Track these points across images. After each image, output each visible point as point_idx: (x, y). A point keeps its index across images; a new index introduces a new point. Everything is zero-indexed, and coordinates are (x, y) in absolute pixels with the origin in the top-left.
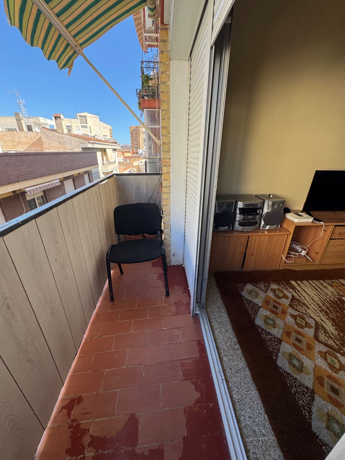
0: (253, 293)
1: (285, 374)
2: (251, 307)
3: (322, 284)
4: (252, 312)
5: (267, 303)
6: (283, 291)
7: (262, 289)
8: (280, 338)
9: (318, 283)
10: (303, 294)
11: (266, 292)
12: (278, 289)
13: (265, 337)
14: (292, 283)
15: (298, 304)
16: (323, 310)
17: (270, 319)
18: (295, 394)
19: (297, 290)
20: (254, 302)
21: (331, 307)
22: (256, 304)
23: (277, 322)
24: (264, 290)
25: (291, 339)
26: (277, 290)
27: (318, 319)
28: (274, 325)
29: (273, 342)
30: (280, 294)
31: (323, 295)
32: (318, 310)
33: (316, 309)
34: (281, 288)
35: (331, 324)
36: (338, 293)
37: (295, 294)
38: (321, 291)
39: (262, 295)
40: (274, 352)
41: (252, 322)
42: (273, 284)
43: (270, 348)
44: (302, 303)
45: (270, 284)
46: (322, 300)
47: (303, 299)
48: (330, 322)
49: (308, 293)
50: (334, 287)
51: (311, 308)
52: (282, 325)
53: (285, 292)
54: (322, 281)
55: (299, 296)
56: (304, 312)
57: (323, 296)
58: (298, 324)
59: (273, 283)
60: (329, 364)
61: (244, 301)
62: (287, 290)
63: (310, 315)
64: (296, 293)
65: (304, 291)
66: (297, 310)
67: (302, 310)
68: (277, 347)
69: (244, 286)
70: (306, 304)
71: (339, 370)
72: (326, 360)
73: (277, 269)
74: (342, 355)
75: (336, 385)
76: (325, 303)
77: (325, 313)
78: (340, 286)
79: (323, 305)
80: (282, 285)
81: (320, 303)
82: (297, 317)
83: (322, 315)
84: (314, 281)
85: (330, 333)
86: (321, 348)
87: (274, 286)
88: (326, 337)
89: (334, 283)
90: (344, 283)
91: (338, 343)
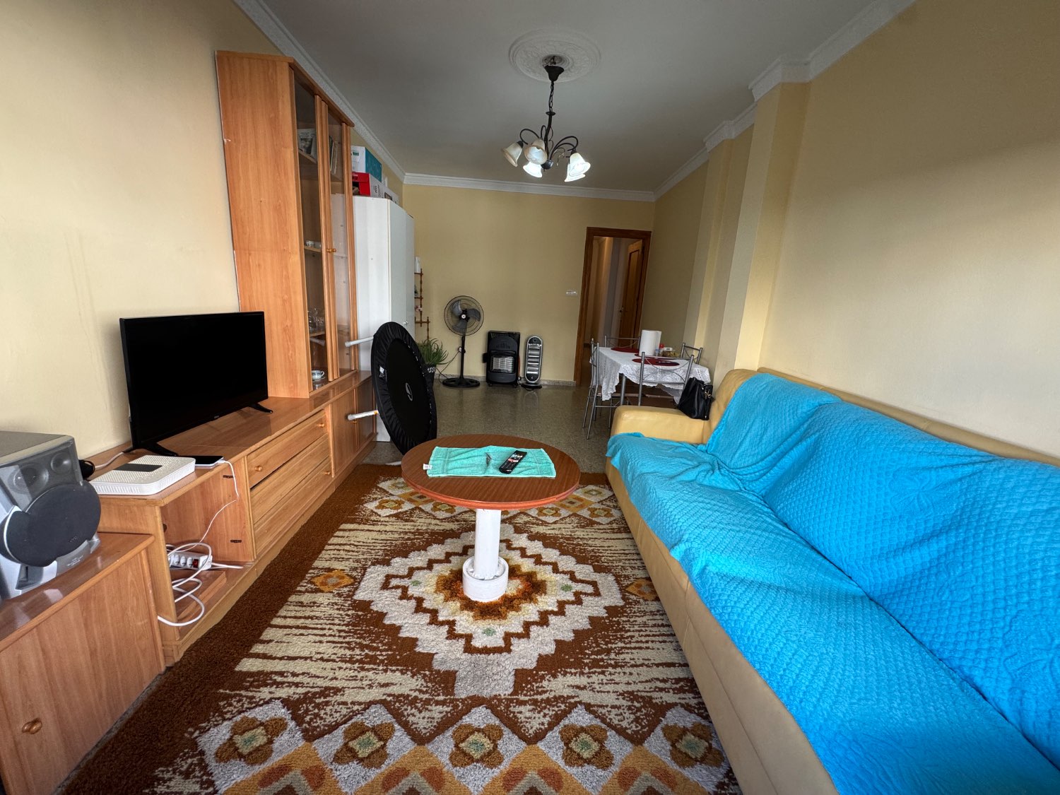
3: (301, 604)
6: (254, 720)
9: (291, 608)
10: (298, 670)
12: (236, 730)
14: (245, 669)
15: (316, 711)
16: (360, 661)
19: (276, 673)
21: (361, 637)
24: (198, 787)
26: (238, 740)
27: (376, 694)
30: (253, 738)
31: (328, 627)
32: (356, 673)
33: (352, 673)
34: (238, 718)
35: (398, 674)
36: (339, 595)
37: (283, 692)
38: (316, 621)
42: (204, 731)
44: (320, 697)
45: (194, 744)
46: (336, 639)
47: (311, 681)
48: (394, 671)
49: (302, 654)
50: (322, 588)
51: (345, 684)
53: (260, 714)
54: (293, 598)
55: (297, 685)
56: (344, 711)
57: (329, 629)
58: (369, 757)
59: (199, 728)
60: (481, 760)
62: (258, 705)
63: (360, 704)
64: (283, 683)
65: (289, 658)
66: (332, 728)
67: (336, 712)
70: (327, 688)
71: (496, 746)
72: (471, 760)
73: (163, 669)
74: (467, 711)
75: (523, 782)
76: (347, 640)
77: (369, 663)
78: (330, 577)
79: (349, 649)
80: (231, 705)
81: (342, 652)
82: (351, 744)
83: (370, 674)
84: (282, 612)
85: (417, 694)
86: (443, 747)
87: (216, 737)
88: (423, 714)
89: (315, 580)
90: (327, 565)
91: (441, 698)
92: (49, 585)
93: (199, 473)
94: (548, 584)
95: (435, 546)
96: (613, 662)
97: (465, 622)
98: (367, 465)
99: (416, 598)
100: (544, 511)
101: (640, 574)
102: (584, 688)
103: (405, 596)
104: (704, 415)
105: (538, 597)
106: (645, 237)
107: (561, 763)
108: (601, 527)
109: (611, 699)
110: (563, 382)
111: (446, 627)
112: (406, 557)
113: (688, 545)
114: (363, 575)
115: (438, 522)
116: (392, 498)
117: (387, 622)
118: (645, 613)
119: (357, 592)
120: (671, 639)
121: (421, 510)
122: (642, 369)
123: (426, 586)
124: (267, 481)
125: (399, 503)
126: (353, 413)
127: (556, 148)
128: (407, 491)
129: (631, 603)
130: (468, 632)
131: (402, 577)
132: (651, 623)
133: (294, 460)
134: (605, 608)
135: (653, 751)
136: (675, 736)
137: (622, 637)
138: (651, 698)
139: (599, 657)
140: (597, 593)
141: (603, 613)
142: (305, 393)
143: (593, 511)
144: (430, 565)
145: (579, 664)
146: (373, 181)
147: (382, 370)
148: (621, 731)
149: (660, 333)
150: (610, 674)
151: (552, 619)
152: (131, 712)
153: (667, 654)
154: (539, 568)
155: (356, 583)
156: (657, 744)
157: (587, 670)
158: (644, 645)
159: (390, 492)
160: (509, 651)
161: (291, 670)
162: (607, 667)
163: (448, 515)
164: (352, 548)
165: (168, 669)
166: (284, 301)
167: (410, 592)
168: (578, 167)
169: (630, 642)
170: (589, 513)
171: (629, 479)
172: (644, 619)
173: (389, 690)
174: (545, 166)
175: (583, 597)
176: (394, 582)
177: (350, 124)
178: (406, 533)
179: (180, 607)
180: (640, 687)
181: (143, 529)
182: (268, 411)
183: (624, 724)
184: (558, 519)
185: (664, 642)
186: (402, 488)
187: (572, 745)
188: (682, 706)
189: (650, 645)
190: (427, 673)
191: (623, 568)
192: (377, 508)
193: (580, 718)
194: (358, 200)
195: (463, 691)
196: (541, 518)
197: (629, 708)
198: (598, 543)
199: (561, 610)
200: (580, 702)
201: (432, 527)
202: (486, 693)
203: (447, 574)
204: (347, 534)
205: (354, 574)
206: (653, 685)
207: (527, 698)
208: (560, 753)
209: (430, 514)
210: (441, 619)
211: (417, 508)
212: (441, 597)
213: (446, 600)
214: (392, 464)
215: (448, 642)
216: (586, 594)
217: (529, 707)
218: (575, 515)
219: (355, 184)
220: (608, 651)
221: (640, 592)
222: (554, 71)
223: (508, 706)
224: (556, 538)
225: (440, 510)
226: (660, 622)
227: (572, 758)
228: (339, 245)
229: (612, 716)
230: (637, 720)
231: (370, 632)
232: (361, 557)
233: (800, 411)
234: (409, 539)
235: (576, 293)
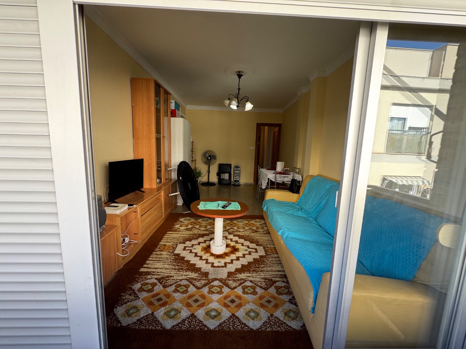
0: (131, 311)
1: (220, 328)
2: (147, 323)
3: (157, 254)
4: (153, 326)
5: (150, 304)
6: (147, 283)
7: (132, 299)
8: (191, 313)
9: (154, 255)
10: (159, 271)
11: (138, 298)
12: (142, 285)
13: (185, 326)
14: (142, 271)
15: (166, 281)
16: (178, 269)
17: (169, 311)
18: (234, 329)
19: (152, 272)
20: (144, 317)
21: (178, 263)
22: (146, 316)
23: (175, 307)
24: (134, 298)
25: (194, 305)
26: (143, 287)
27: (183, 277)
28: (178, 311)
29: (192, 322)
30: (148, 287)
31: (166, 260)
32: (177, 272)
33: (176, 272)
34: (143, 282)
35: (190, 273)
36: (169, 252)
37: (155, 277)
38: (163, 259)
39: (139, 303)
40: (201, 326)
41: (164, 332)
42: (133, 285)
43: (197, 328)
44: (166, 278)
45: (131, 288)
46: (170, 264)
47: (163, 274)
48: (189, 272)
49: (159, 267)
50: (163, 250)
51: (174, 275)
52: (180, 305)
53: (148, 281)
54: (154, 253)
55: (159, 275)
56: (174, 281)
57: (167, 261)
58: (183, 291)
59: (131, 285)
60: (217, 293)
61: (135, 328)
62: (147, 279)
63: (179, 280)
64: (154, 274)
65: (155, 268)
66: (171, 285)
67: (172, 281)
68: (198, 322)
69: (113, 317)
70: (168, 276)
71: (221, 290)
72: (214, 293)
73: (117, 271)
74: (213, 281)
75: (229, 298)
76: (173, 264)
77: (180, 270)
78: (165, 247)
79: (174, 266)
80: (139, 279)
81: (172, 267)
82: (177, 289)
83: (181, 273)
84: (151, 256)
85: (196, 277)
86: (205, 290)
87: (137, 286)
88: (199, 282)
89: (161, 248)
90: (164, 243)
91: (204, 279)
93: (129, 209)
94: (240, 249)
95: (200, 238)
96: (260, 270)
97: (211, 259)
98: (174, 213)
99: (195, 253)
100: (240, 228)
101: (272, 246)
102: (250, 277)
103: (191, 252)
104: (297, 192)
105: (236, 253)
106: (279, 126)
107: (241, 294)
108: (260, 232)
109: (259, 279)
110: (249, 183)
111: (205, 261)
112: (191, 241)
113: (283, 230)
114: (177, 246)
115: (201, 231)
116: (184, 224)
117: (185, 259)
118: (273, 257)
119: (175, 251)
120: (281, 264)
121: (195, 227)
122: (276, 176)
123: (198, 249)
124: (145, 215)
125: (187, 226)
126: (170, 194)
127: (241, 100)
128: (190, 222)
129: (268, 255)
130: (212, 262)
131: (190, 247)
132: (274, 260)
133: (152, 208)
134: (259, 256)
135: (271, 292)
136: (277, 288)
137: (264, 264)
138: (272, 279)
139: (256, 269)
140: (257, 252)
141: (259, 258)
142: (155, 186)
143: (257, 228)
144: (199, 244)
145: (249, 271)
146: (177, 112)
147: (181, 178)
148: (261, 287)
149: (284, 163)
150: (259, 273)
151: (241, 259)
152: (110, 281)
153: (279, 268)
154: (236, 245)
155: (174, 249)
156: (272, 290)
157: (251, 272)
158: (271, 266)
159: (184, 222)
160: (226, 267)
161: (157, 271)
162: (258, 271)
163: (205, 229)
164: (172, 239)
165: (118, 271)
166: (149, 155)
167: (193, 251)
168: (249, 106)
169: (266, 265)
170: (256, 228)
171: (268, 214)
172: (272, 259)
173: (188, 276)
174: (238, 106)
175: (252, 253)
176: (187, 248)
177: (170, 94)
178: (190, 234)
179: (123, 250)
180: (269, 276)
181: (115, 224)
182: (144, 192)
183: (262, 285)
184: (244, 230)
185: (278, 265)
186: (188, 220)
187: (245, 290)
188: (281, 281)
189: (273, 266)
190: (199, 272)
191: (267, 245)
192: (179, 227)
193: (248, 284)
194: (172, 118)
195: (211, 277)
196: (238, 230)
197: (264, 282)
198: (258, 237)
199: (244, 256)
200: (249, 280)
201: (199, 233)
202: (218, 278)
203: (205, 246)
204: (170, 235)
205: (173, 246)
206: (273, 276)
207: (231, 279)
208: (241, 292)
209: (198, 229)
210: (203, 258)
211: (193, 227)
212: (203, 252)
213: (205, 253)
214: (184, 213)
215: (206, 264)
216: (253, 252)
217: (232, 281)
218: (251, 229)
219: (171, 113)
220: (259, 268)
221: (272, 252)
222: (240, 76)
223: (225, 281)
224: (243, 236)
225: (202, 227)
226: (277, 260)
227: (244, 292)
228: (166, 135)
229: (259, 283)
230: (266, 285)
231: (180, 262)
232: (175, 241)
233: (326, 188)
234: (191, 236)
235: (253, 148)
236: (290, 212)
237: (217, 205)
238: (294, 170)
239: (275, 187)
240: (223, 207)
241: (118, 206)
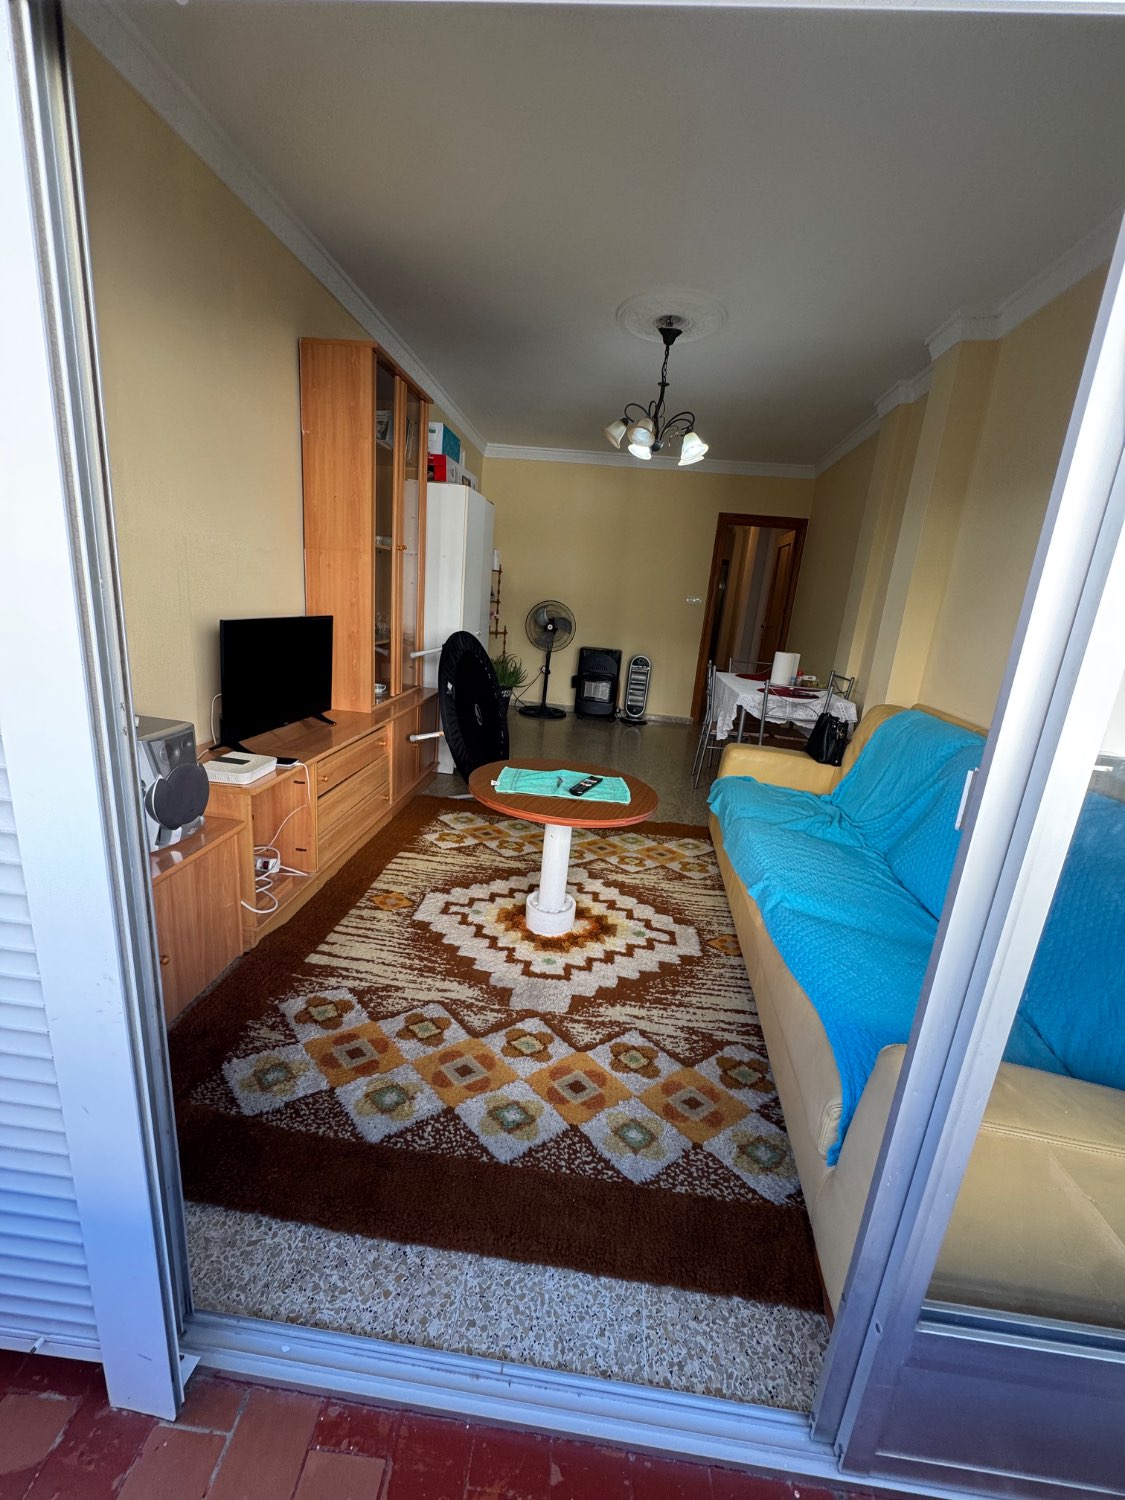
0: (270, 1077)
1: (528, 1162)
2: (312, 1117)
3: (361, 918)
4: (330, 1128)
5: (327, 1062)
6: (325, 999)
7: (276, 1041)
8: (445, 1107)
9: (352, 919)
10: (361, 969)
11: (293, 1040)
12: (309, 1003)
13: (424, 1142)
14: (313, 962)
15: (379, 1001)
16: (420, 970)
17: (381, 1092)
18: (572, 1170)
19: (342, 969)
20: (306, 1096)
21: (420, 951)
22: (312, 1095)
23: (400, 1080)
24: (282, 1038)
25: (455, 1083)
26: (312, 1010)
27: (435, 995)
28: (406, 1095)
29: (447, 1133)
30: (326, 1011)
31: (388, 939)
32: (415, 978)
33: (412, 977)
34: (312, 995)
35: (455, 983)
36: (399, 914)
37: (350, 983)
38: (377, 933)
39: (296, 1055)
40: (470, 1148)
41: (360, 1149)
42: (282, 1001)
43: (458, 1153)
44: (382, 991)
45: (276, 1009)
46: (396, 950)
47: (374, 979)
48: (452, 981)
49: (364, 957)
50: (381, 906)
51: (406, 985)
52: (414, 1077)
53: (328, 995)
54: (353, 911)
55: (361, 980)
56: (405, 1004)
57: (390, 941)
58: (427, 1038)
59: (279, 999)
60: (531, 1055)
61: (278, 1127)
62: (326, 989)
63: (419, 1001)
64: (348, 977)
65: (353, 959)
66: (393, 1015)
67: (397, 1003)
68: (463, 1134)
69: (218, 1085)
70: (388, 986)
71: (546, 1048)
72: (522, 1054)
73: (242, 953)
74: (522, 1019)
75: (569, 1076)
76: (407, 951)
77: (427, 972)
78: (388, 897)
79: (409, 959)
80: (304, 986)
81: (402, 960)
82: (411, 1027)
83: (429, 981)
84: (344, 922)
85: (473, 1001)
86: (496, 1043)
87: (294, 1005)
88: (478, 1016)
89: (374, 899)
90: (385, 887)
91: (497, 1007)
92: (175, 847)
93: (279, 772)
94: (619, 928)
95: (498, 881)
96: (677, 1002)
97: (525, 950)
98: (425, 796)
99: (475, 925)
100: (627, 860)
101: (728, 930)
102: (643, 1018)
103: (464, 921)
104: (835, 759)
105: (606, 938)
106: (799, 526)
107: (608, 1068)
108: (692, 881)
109: (670, 1030)
110: (676, 718)
111: (506, 952)
112: (468, 888)
113: (767, 883)
114: (423, 899)
115: (503, 860)
116: (453, 832)
117: (445, 941)
118: (724, 966)
119: (416, 913)
120: (747, 991)
121: (485, 846)
122: (765, 700)
123: (487, 915)
124: (331, 793)
125: (461, 838)
126: (415, 734)
127: (669, 425)
128: (471, 827)
129: (710, 956)
130: (528, 959)
131: (462, 905)
132: (728, 975)
133: (355, 777)
134: (679, 956)
135: (703, 1073)
136: (727, 1065)
137: (692, 983)
138: (712, 1035)
139: (663, 996)
140: (673, 942)
141: (677, 961)
142: (366, 707)
143: (685, 865)
144: (492, 898)
145: (640, 1000)
146: (450, 464)
147: (450, 686)
148: (673, 1055)
149: (798, 656)
150: (673, 1011)
151: (618, 958)
152: (219, 981)
153: (739, 1002)
154: (610, 913)
155: (415, 906)
156: (709, 1070)
157: (648, 1004)
158: (716, 993)
159: (452, 825)
160: (569, 979)
161: (355, 968)
162: (670, 1005)
163: (515, 854)
164: (411, 875)
165: (246, 954)
166: (352, 605)
167: (470, 919)
168: (694, 449)
169: (700, 988)
170: (680, 866)
171: (725, 825)
172: (722, 971)
173: (447, 995)
174: (654, 449)
175: (656, 944)
176: (453, 909)
177: (428, 400)
178: (468, 867)
179: (260, 896)
180: (703, 1025)
181: (236, 816)
182: (331, 723)
183: (678, 1050)
184: (641, 869)
185: (739, 992)
186: (465, 822)
187: (622, 1057)
188: (743, 1044)
189: (722, 993)
190: (484, 986)
191: (709, 923)
192: (436, 840)
193: (632, 1039)
194: (431, 486)
195: (517, 1004)
196: (621, 866)
197: (686, 1039)
198: (684, 896)
199: (630, 951)
200: (636, 1029)
201: (496, 864)
202: (541, 1009)
203: (510, 907)
204: (405, 861)
205: (413, 898)
206: (717, 1025)
207: (581, 1018)
208: (608, 1061)
209: (495, 851)
210: (500, 945)
211: (479, 844)
212: (502, 926)
213: (507, 930)
214: (455, 797)
215: (506, 964)
216: (660, 942)
217: (582, 1025)
218: (663, 867)
219: (430, 468)
220: (674, 993)
221: (723, 947)
222: (669, 335)
223: (561, 1022)
224: (636, 887)
225: (506, 848)
226: (739, 976)
227: (617, 1065)
228: (409, 541)
229: (667, 1043)
230: (692, 1049)
231: (429, 948)
232: (420, 883)
233: (938, 755)
234: (471, 872)
235: (699, 600)
236: (801, 826)
237: (557, 780)
238: (832, 682)
239: (758, 738)
240: (573, 791)
241: (248, 761)
